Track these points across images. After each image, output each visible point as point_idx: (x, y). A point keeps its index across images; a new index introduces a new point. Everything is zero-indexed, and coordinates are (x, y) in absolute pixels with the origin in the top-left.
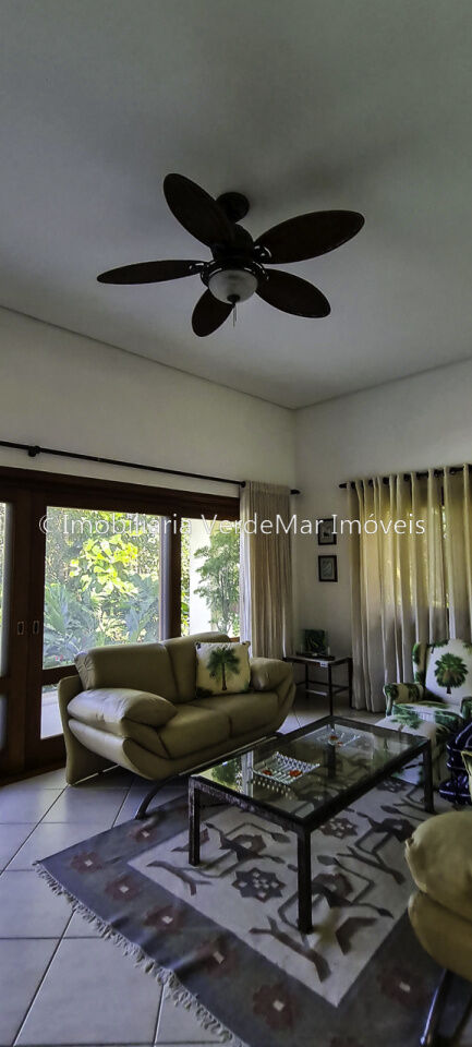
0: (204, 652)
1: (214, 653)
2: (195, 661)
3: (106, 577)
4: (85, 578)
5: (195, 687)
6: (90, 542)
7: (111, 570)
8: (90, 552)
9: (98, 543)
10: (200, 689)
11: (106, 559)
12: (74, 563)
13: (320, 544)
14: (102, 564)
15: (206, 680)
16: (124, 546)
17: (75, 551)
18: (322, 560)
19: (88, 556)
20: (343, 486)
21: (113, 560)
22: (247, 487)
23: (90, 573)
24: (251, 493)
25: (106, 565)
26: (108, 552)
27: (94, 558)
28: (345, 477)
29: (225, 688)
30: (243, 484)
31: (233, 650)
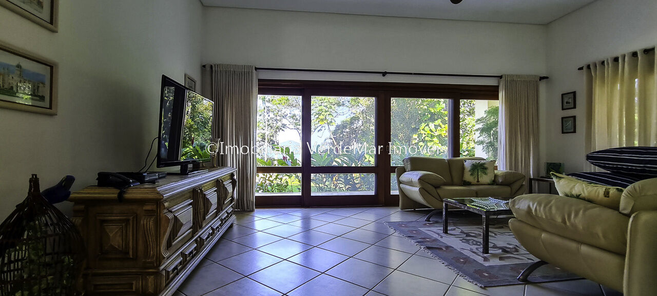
0: (468, 165)
1: (473, 164)
2: (463, 168)
3: (432, 143)
4: (421, 144)
5: (462, 180)
6: (423, 125)
7: (435, 139)
8: (423, 130)
9: (428, 125)
10: (465, 181)
11: (432, 133)
12: (415, 136)
13: (563, 109)
14: (430, 136)
15: (468, 177)
16: (443, 126)
17: (416, 130)
18: (564, 120)
19: (422, 132)
20: (581, 69)
21: (437, 134)
22: (503, 79)
23: (423, 141)
24: (506, 82)
25: (432, 136)
26: (433, 129)
27: (425, 133)
28: (583, 63)
29: (478, 181)
30: (501, 77)
31: (484, 164)
